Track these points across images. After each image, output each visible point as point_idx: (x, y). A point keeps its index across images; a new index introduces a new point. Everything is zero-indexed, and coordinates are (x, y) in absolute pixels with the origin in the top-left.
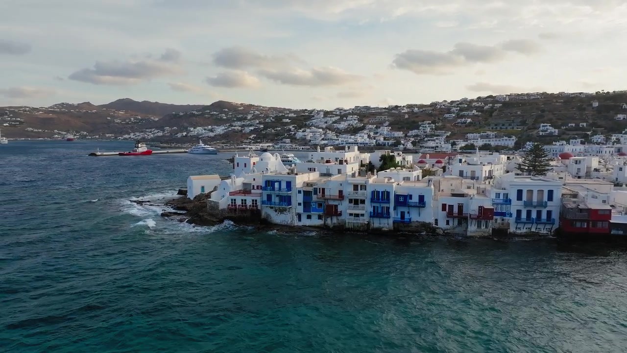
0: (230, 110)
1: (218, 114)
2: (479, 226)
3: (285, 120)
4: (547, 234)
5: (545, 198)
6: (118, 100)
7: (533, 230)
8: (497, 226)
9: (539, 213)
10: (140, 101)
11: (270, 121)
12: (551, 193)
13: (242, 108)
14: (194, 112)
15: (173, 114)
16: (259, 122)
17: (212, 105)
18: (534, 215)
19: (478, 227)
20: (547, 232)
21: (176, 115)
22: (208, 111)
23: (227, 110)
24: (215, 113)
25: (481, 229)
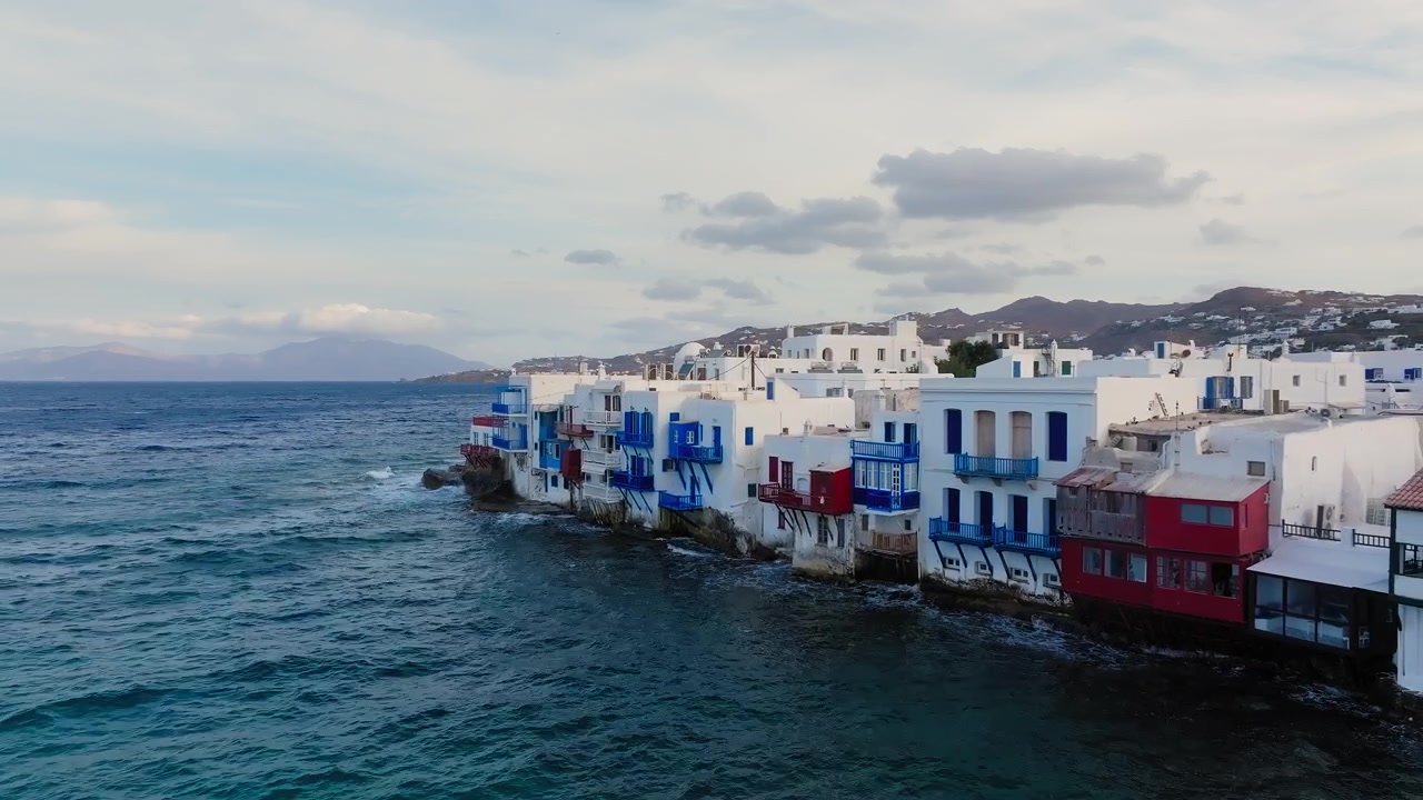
0: (1259, 309)
1: (1228, 320)
2: (823, 538)
3: (1377, 324)
4: (1050, 598)
5: (1039, 445)
6: (1017, 302)
7: (1000, 575)
8: (867, 542)
9: (1020, 506)
10: (1065, 301)
11: (1331, 328)
12: (1058, 423)
13: (1298, 301)
14: (1166, 319)
15: (1117, 326)
16: (1299, 331)
17: (1216, 298)
18: (1001, 516)
19: (820, 539)
20: (1049, 591)
21: (1123, 326)
22: (1202, 314)
23: (1251, 309)
24: (1218, 317)
25: (826, 547)
